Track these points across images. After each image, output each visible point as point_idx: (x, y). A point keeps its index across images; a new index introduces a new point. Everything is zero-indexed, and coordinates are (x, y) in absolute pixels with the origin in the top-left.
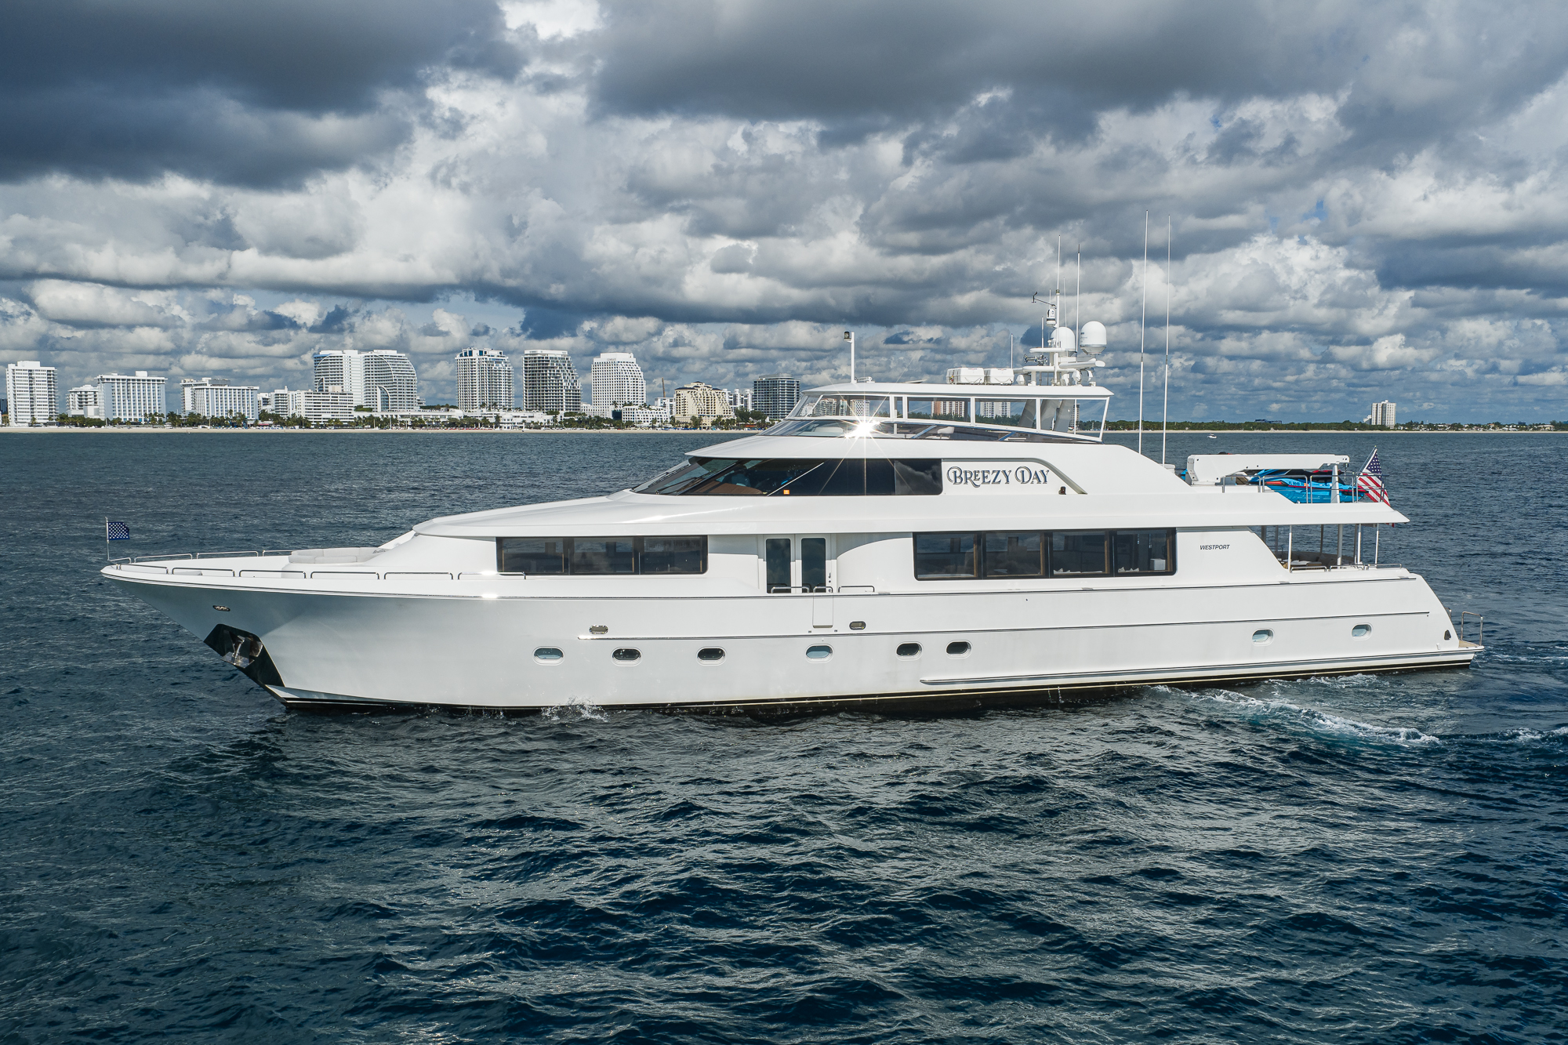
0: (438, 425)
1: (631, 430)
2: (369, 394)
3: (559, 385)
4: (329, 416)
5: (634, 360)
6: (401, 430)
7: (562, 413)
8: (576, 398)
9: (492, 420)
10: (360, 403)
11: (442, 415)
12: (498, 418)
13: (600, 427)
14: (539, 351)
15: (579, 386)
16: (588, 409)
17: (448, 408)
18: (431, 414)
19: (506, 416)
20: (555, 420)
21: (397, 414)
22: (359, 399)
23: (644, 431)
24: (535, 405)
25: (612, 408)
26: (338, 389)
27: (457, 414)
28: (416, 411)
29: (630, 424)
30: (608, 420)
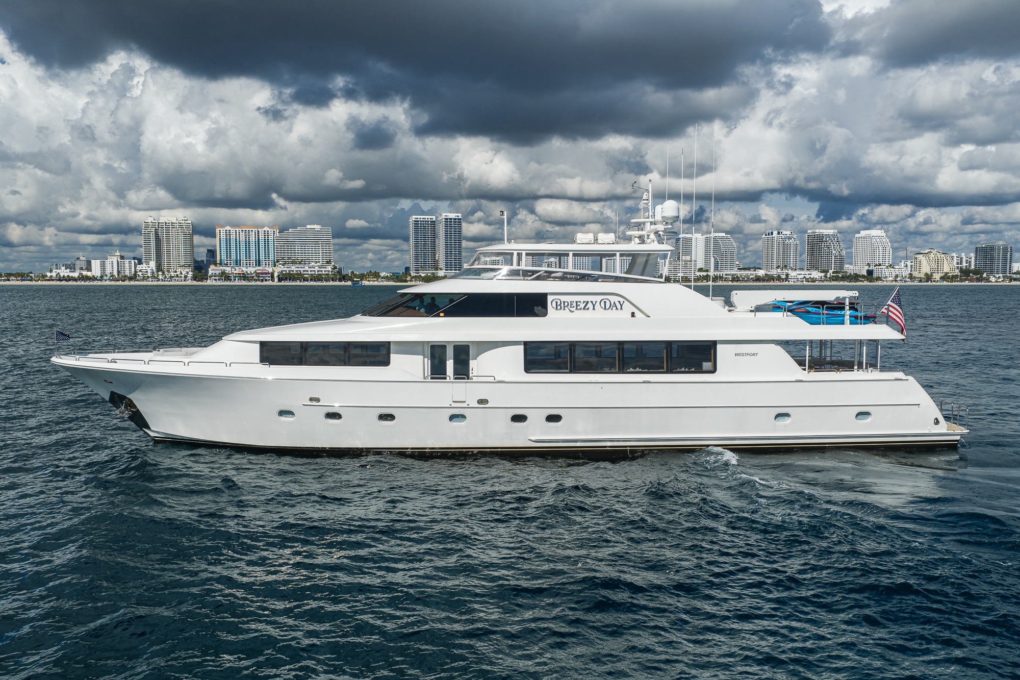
0: (748, 280)
1: (880, 283)
2: (707, 261)
3: (830, 253)
4: (682, 275)
5: (884, 234)
6: (725, 283)
7: (831, 271)
8: (841, 261)
9: (783, 277)
10: (701, 267)
11: (751, 273)
12: (787, 275)
13: (857, 280)
14: (817, 231)
15: (844, 253)
16: (849, 269)
17: (755, 269)
18: (744, 273)
19: (793, 274)
20: (826, 276)
21: (723, 273)
22: (701, 264)
23: (889, 283)
24: (813, 266)
25: (867, 268)
26: (688, 258)
27: (761, 273)
28: (735, 272)
29: (878, 279)
30: (863, 276)
